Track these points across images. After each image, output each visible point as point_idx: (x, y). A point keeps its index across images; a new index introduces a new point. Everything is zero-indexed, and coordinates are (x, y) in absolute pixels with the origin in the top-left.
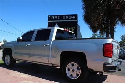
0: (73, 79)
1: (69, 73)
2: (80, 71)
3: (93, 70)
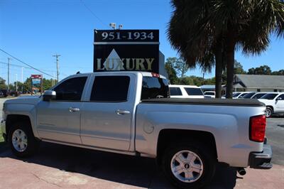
0: (187, 181)
1: (176, 172)
2: (202, 168)
3: (228, 165)
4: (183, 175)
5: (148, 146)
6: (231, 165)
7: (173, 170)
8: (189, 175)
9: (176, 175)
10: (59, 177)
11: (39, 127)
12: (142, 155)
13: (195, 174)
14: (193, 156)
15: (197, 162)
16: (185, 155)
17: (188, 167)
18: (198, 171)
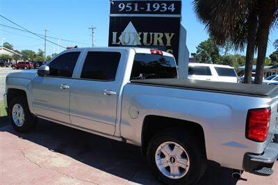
0: (172, 177)
1: (161, 164)
2: (188, 164)
3: (219, 164)
4: (168, 169)
5: (133, 133)
6: (222, 165)
7: (157, 162)
8: (175, 169)
9: (160, 168)
10: (45, 157)
11: (34, 103)
12: (128, 141)
13: (182, 170)
14: (179, 149)
15: (183, 156)
16: (172, 147)
17: (174, 161)
18: (184, 167)
